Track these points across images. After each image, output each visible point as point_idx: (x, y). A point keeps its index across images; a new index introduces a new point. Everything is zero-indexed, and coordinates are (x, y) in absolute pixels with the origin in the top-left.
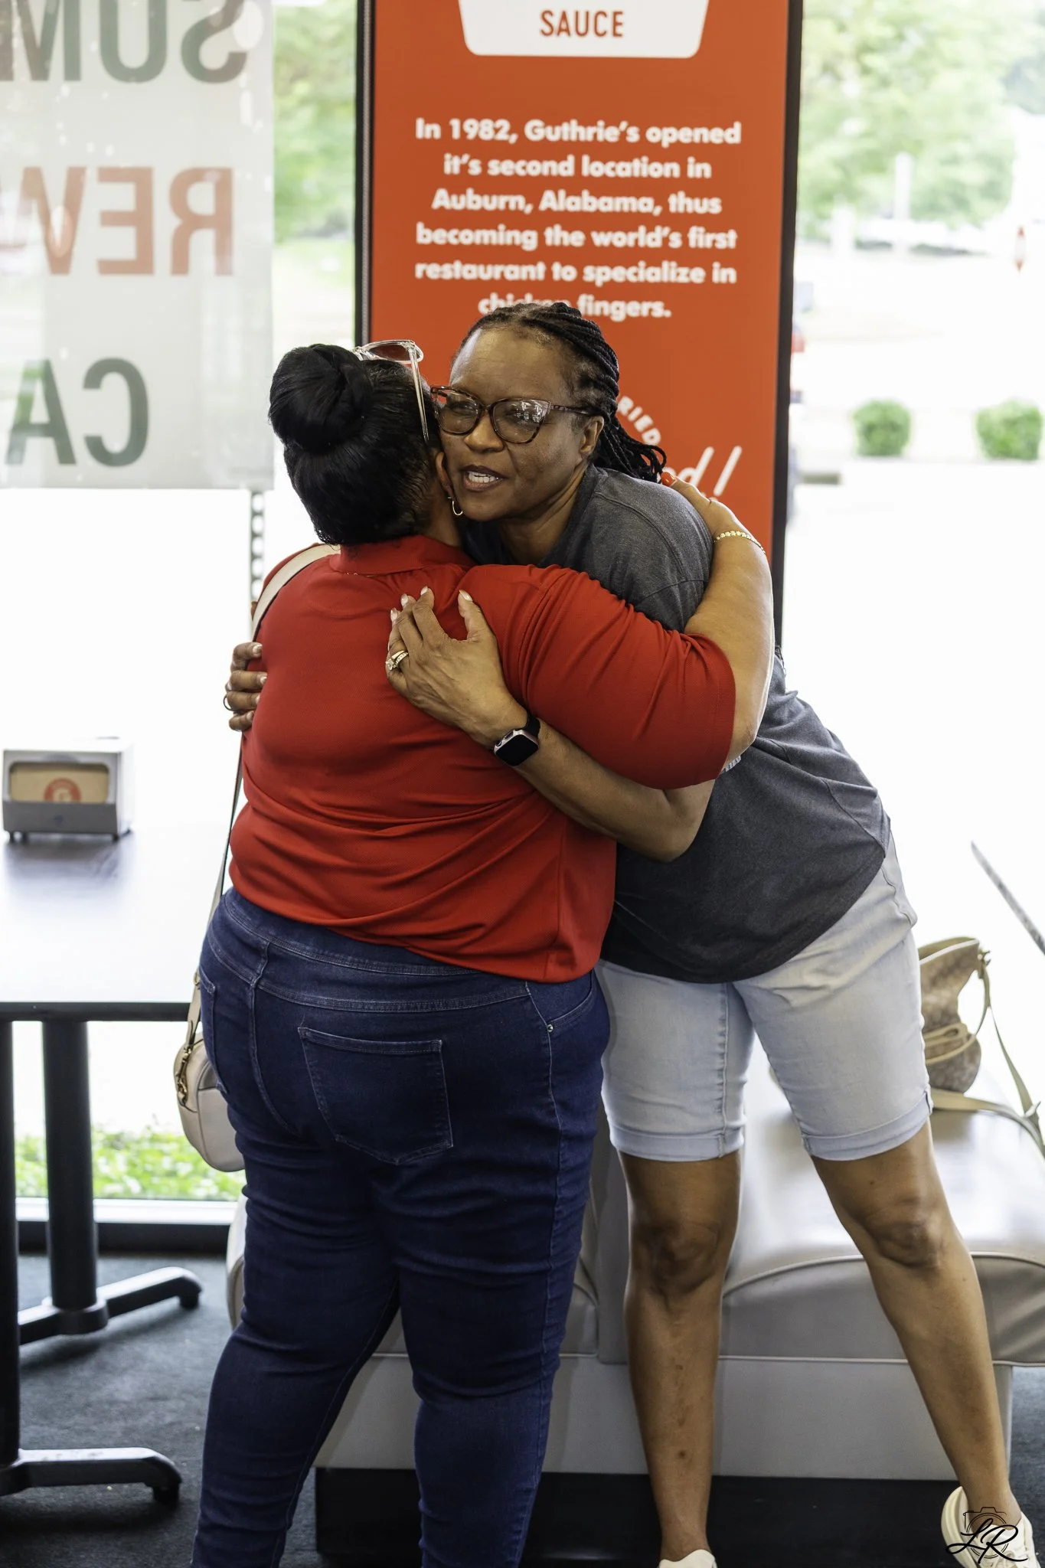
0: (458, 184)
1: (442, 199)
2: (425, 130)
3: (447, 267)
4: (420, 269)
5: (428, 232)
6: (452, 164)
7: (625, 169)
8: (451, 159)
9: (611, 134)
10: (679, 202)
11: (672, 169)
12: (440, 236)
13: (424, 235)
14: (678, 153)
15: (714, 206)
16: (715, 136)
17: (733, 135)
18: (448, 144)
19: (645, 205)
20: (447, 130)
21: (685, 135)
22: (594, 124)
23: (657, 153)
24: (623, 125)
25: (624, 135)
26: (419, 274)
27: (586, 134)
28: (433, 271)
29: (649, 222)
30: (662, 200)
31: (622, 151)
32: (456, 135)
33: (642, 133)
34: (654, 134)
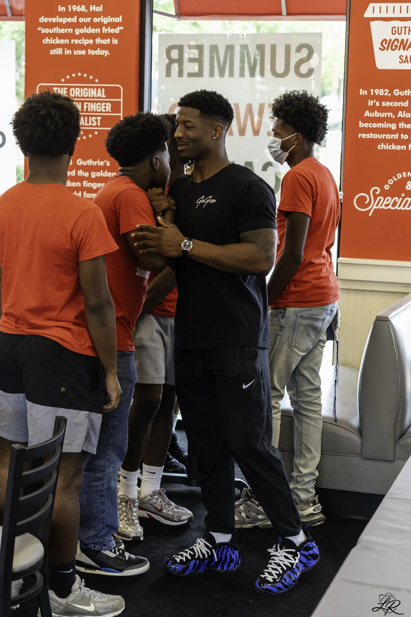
0: (372, 109)
1: (367, 114)
2: (363, 92)
3: (368, 135)
4: (360, 135)
5: (363, 124)
6: (371, 103)
8: (370, 101)
12: (366, 125)
13: (361, 125)
18: (370, 97)
20: (369, 92)
26: (359, 137)
28: (364, 136)
32: (372, 94)
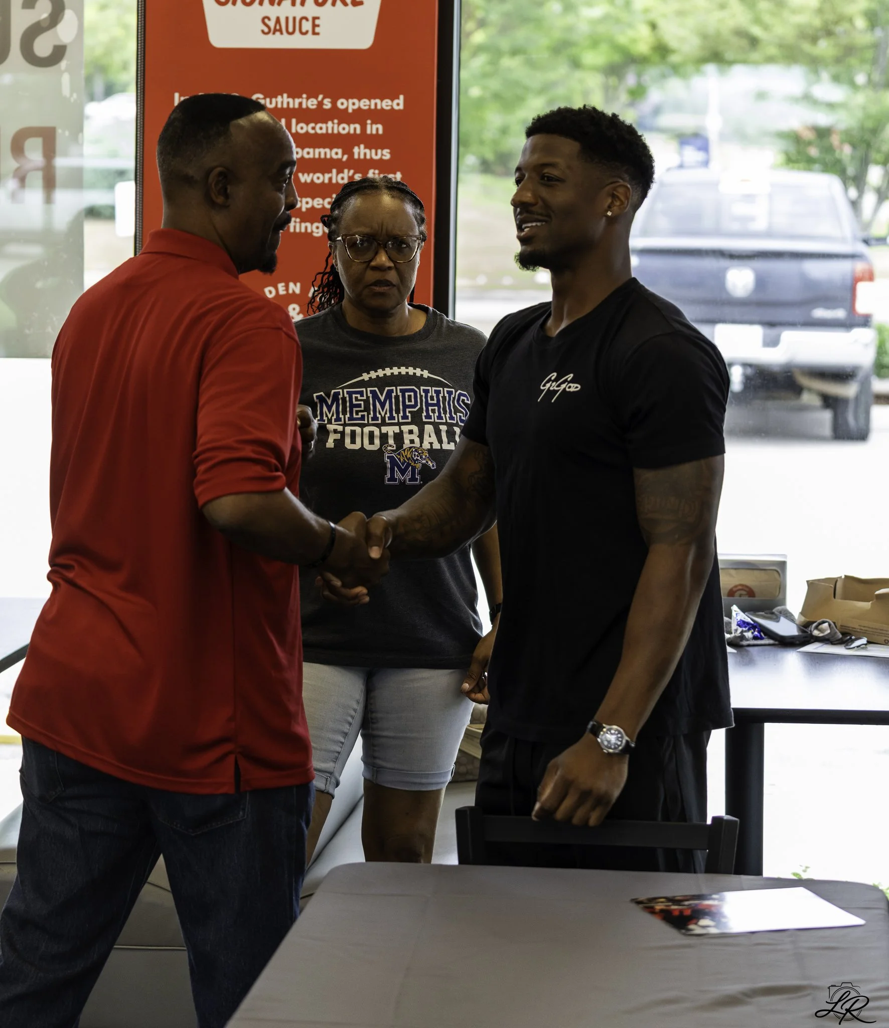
7: (321, 128)
9: (312, 103)
10: (360, 152)
11: (355, 128)
14: (359, 116)
15: (386, 154)
16: (386, 104)
17: (399, 104)
19: (336, 153)
21: (364, 104)
22: (300, 97)
23: (344, 117)
24: (320, 97)
25: (320, 104)
27: (294, 103)
29: (339, 166)
30: (348, 151)
31: (319, 115)
33: (334, 103)
34: (342, 104)
